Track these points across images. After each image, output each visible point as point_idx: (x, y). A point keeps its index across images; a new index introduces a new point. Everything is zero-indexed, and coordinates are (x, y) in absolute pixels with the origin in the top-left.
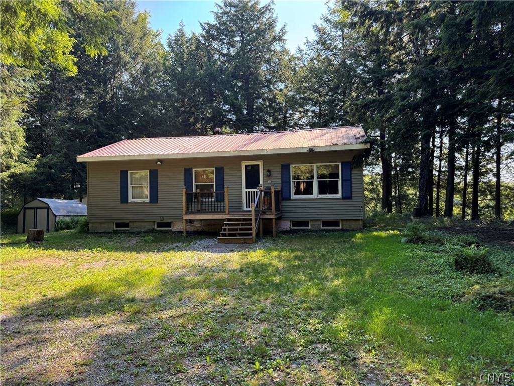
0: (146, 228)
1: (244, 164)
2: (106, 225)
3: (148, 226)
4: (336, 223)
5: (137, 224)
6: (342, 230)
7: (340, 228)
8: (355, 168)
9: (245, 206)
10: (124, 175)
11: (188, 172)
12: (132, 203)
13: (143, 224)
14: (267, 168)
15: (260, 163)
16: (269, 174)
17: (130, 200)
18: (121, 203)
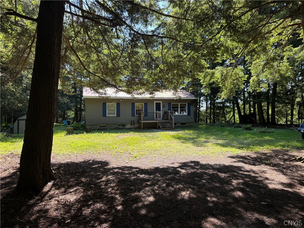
0: (114, 127)
1: (155, 102)
2: (95, 126)
3: (115, 126)
4: (185, 124)
5: (110, 126)
6: (187, 126)
7: (186, 125)
8: (192, 105)
9: (155, 118)
10: (104, 104)
11: (133, 104)
12: (108, 116)
13: (113, 125)
14: (164, 104)
15: (161, 102)
16: (164, 106)
17: (107, 115)
18: (103, 117)
